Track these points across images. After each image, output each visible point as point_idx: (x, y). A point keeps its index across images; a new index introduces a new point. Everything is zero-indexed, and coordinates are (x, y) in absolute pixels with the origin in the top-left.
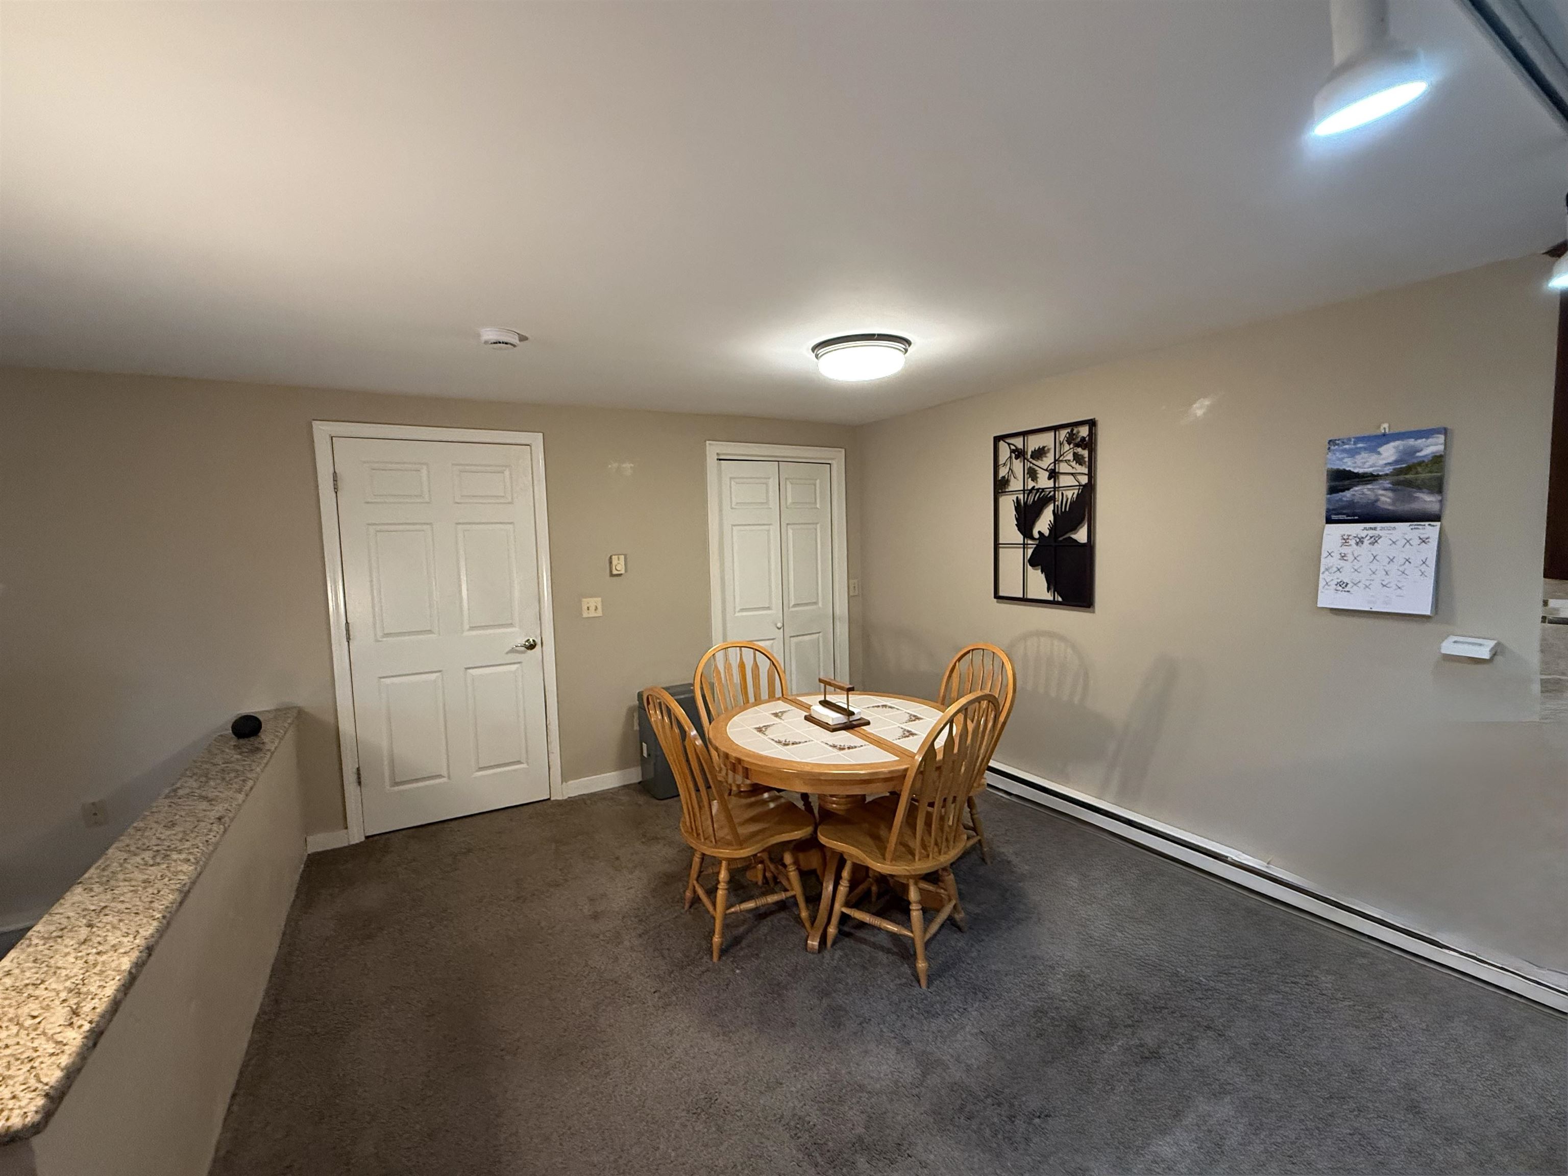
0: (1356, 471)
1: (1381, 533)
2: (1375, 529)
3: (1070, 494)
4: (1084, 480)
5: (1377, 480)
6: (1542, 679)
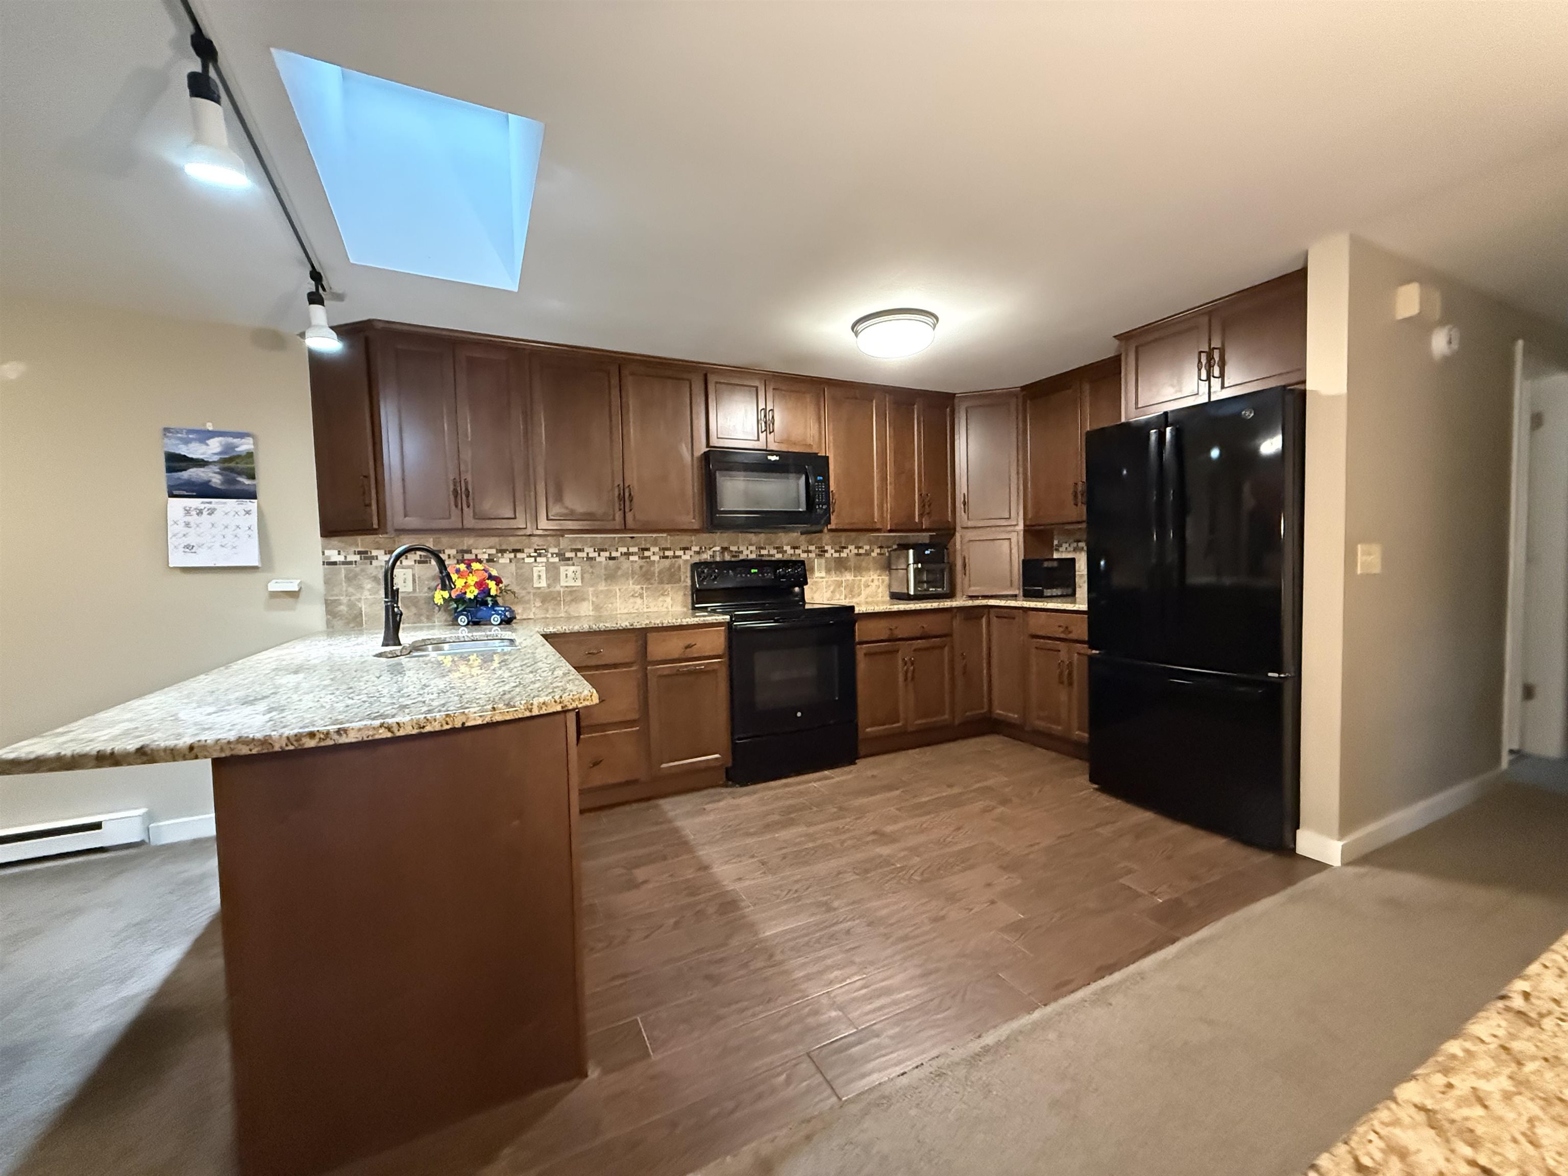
0: (192, 456)
1: (217, 506)
2: (210, 503)
5: (207, 465)
6: (326, 600)
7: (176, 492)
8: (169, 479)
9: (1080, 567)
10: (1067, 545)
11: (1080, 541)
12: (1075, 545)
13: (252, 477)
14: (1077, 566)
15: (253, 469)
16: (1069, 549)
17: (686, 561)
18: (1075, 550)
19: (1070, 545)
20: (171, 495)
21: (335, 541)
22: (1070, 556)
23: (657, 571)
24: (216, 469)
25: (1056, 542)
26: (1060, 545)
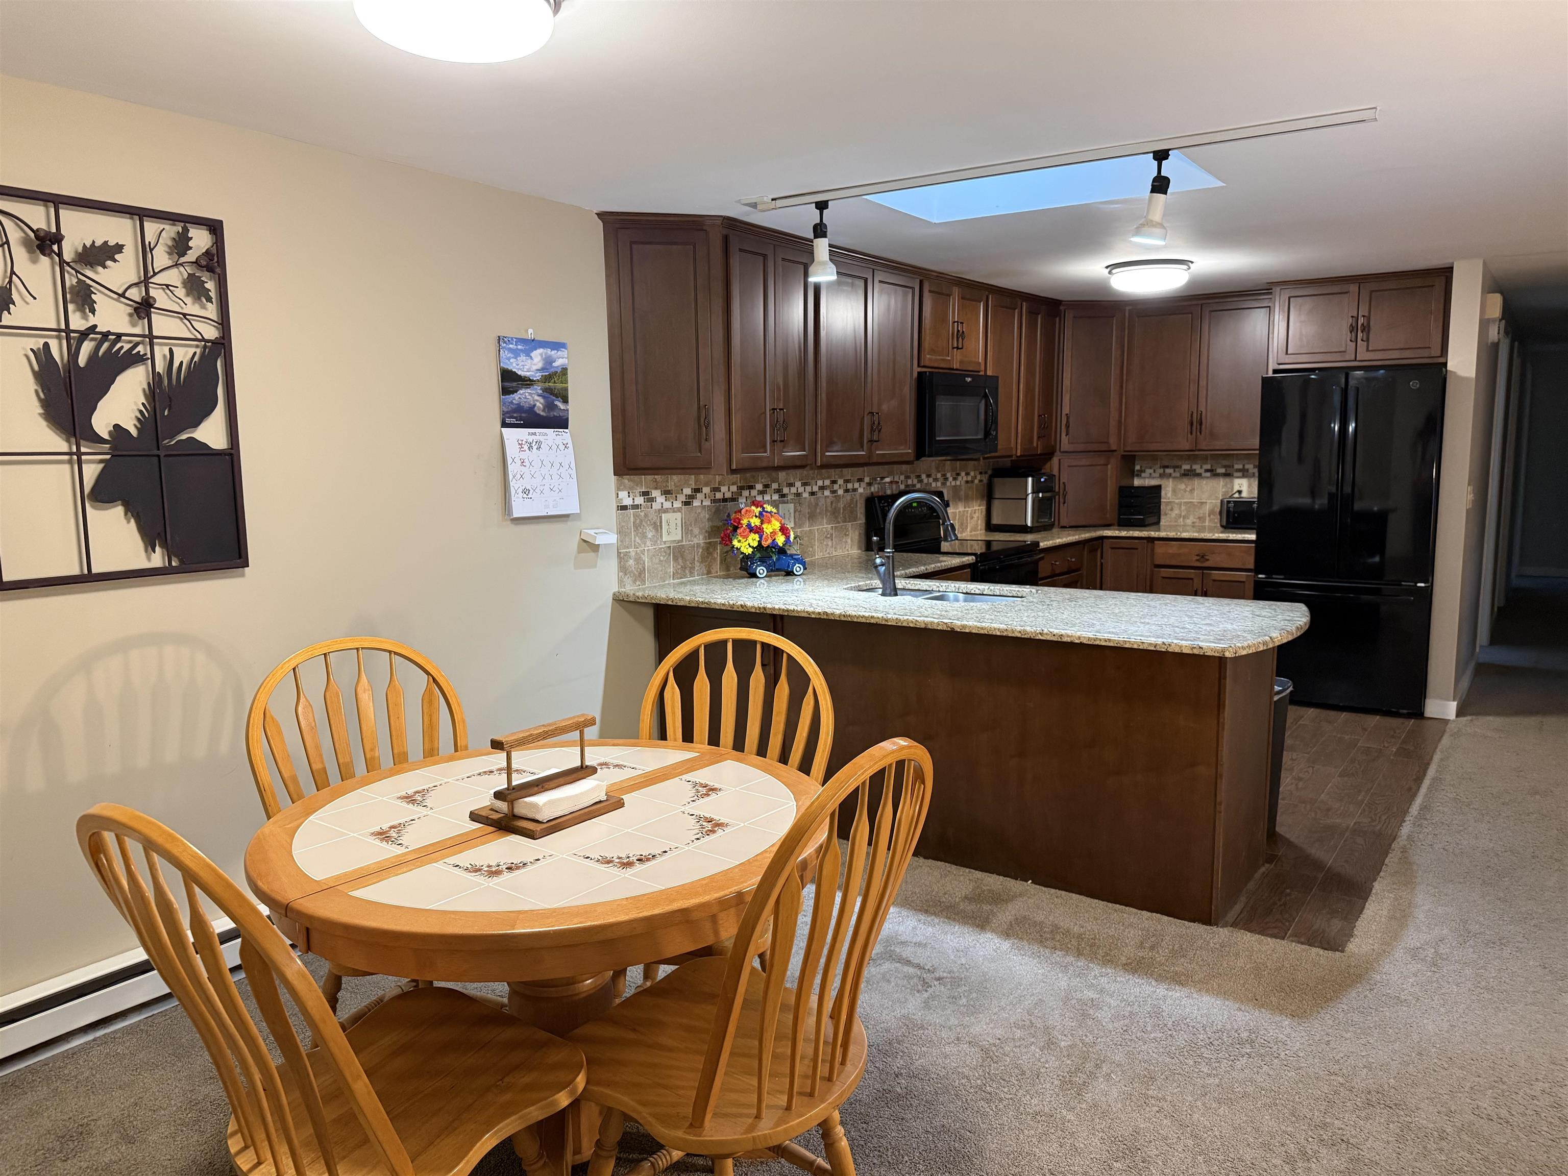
0: (519, 373)
1: (541, 438)
2: (535, 434)
3: (183, 355)
4: (211, 333)
5: (532, 385)
6: (619, 553)
7: (508, 421)
8: (502, 403)
9: (1166, 494)
10: (1151, 471)
11: (1167, 467)
12: (1161, 471)
13: (566, 401)
14: (1163, 493)
15: (566, 389)
16: (1154, 475)
17: (861, 494)
18: (1162, 476)
19: (1154, 471)
20: (504, 425)
21: (626, 480)
22: (1153, 482)
23: (842, 506)
24: (538, 389)
25: (1137, 467)
26: (1142, 471)
